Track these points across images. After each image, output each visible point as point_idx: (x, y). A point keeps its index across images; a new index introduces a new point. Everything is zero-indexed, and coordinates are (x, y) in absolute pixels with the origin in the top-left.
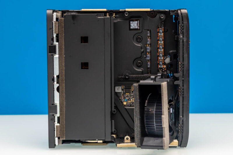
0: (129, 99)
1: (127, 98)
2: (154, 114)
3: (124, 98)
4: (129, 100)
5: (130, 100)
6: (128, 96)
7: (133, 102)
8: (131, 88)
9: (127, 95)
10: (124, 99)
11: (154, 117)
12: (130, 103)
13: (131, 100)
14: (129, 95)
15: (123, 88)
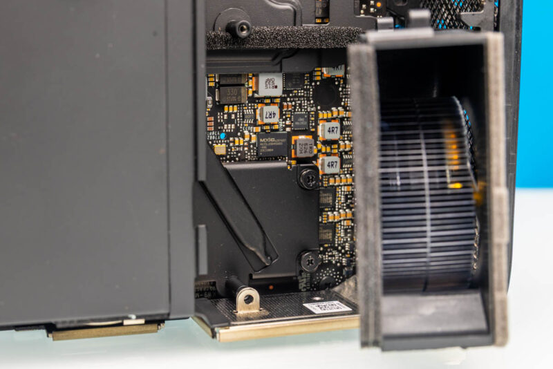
0: (237, 129)
1: (229, 127)
2: (427, 187)
3: (218, 126)
4: (235, 135)
5: (243, 136)
6: (233, 117)
7: (253, 141)
8: (243, 85)
9: (229, 115)
10: (216, 130)
11: (428, 211)
12: (239, 146)
13: (246, 132)
14: (236, 114)
15: (212, 84)
